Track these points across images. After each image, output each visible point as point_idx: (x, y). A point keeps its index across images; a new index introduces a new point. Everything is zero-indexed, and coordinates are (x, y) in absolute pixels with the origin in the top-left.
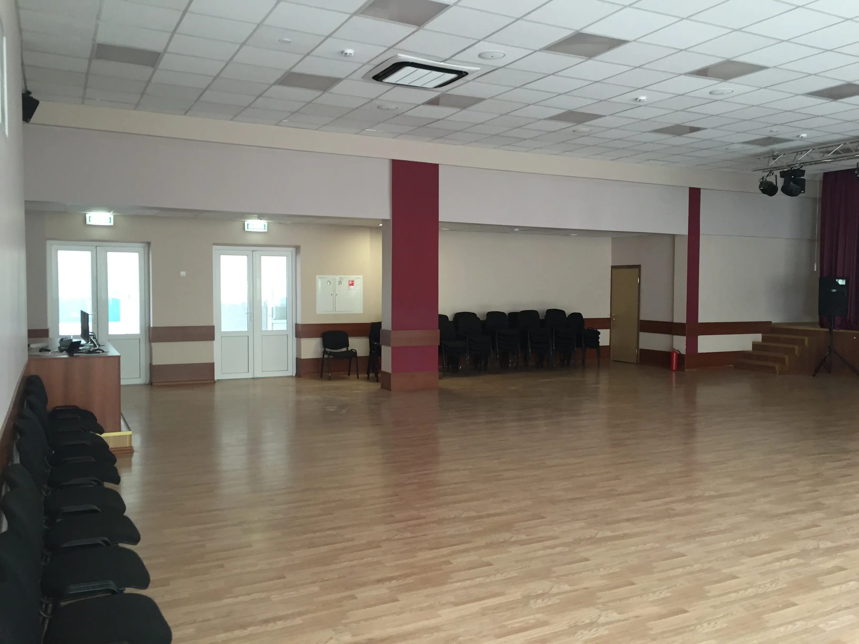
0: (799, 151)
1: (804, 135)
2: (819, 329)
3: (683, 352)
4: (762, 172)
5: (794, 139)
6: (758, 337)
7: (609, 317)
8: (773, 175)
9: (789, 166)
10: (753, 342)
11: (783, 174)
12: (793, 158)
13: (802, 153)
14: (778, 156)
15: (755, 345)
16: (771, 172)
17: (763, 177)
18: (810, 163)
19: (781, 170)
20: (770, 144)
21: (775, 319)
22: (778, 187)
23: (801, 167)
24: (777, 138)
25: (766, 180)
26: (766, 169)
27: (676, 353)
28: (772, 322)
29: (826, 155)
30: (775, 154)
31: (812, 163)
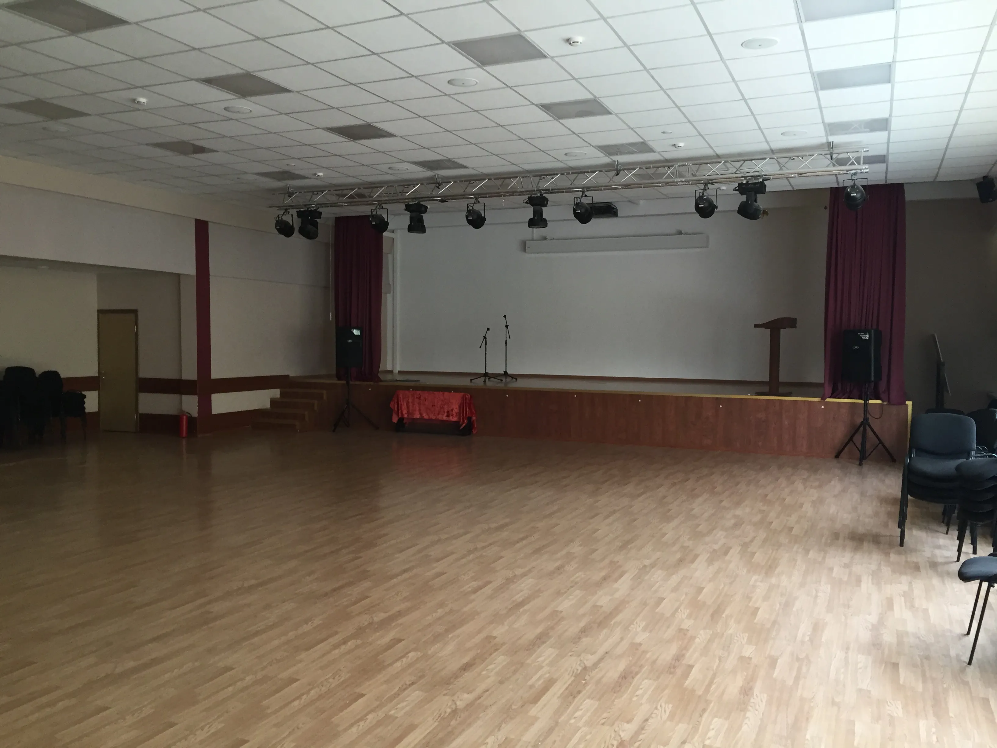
0: (315, 190)
1: (321, 174)
2: (335, 381)
3: (195, 414)
4: (278, 209)
5: (309, 177)
6: (276, 393)
7: (97, 375)
8: (288, 214)
9: (305, 205)
10: (271, 399)
11: (299, 214)
12: (309, 198)
13: (317, 193)
14: (293, 194)
15: (273, 402)
16: (286, 211)
17: (278, 215)
18: (326, 205)
19: (298, 210)
20: (284, 179)
21: (293, 372)
22: (294, 228)
23: (317, 209)
24: (294, 174)
25: (282, 218)
26: (281, 207)
27: (187, 417)
28: (290, 376)
29: (341, 199)
30: (291, 191)
31: (327, 205)
